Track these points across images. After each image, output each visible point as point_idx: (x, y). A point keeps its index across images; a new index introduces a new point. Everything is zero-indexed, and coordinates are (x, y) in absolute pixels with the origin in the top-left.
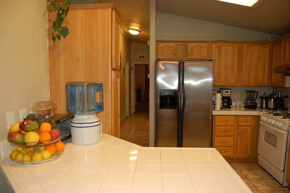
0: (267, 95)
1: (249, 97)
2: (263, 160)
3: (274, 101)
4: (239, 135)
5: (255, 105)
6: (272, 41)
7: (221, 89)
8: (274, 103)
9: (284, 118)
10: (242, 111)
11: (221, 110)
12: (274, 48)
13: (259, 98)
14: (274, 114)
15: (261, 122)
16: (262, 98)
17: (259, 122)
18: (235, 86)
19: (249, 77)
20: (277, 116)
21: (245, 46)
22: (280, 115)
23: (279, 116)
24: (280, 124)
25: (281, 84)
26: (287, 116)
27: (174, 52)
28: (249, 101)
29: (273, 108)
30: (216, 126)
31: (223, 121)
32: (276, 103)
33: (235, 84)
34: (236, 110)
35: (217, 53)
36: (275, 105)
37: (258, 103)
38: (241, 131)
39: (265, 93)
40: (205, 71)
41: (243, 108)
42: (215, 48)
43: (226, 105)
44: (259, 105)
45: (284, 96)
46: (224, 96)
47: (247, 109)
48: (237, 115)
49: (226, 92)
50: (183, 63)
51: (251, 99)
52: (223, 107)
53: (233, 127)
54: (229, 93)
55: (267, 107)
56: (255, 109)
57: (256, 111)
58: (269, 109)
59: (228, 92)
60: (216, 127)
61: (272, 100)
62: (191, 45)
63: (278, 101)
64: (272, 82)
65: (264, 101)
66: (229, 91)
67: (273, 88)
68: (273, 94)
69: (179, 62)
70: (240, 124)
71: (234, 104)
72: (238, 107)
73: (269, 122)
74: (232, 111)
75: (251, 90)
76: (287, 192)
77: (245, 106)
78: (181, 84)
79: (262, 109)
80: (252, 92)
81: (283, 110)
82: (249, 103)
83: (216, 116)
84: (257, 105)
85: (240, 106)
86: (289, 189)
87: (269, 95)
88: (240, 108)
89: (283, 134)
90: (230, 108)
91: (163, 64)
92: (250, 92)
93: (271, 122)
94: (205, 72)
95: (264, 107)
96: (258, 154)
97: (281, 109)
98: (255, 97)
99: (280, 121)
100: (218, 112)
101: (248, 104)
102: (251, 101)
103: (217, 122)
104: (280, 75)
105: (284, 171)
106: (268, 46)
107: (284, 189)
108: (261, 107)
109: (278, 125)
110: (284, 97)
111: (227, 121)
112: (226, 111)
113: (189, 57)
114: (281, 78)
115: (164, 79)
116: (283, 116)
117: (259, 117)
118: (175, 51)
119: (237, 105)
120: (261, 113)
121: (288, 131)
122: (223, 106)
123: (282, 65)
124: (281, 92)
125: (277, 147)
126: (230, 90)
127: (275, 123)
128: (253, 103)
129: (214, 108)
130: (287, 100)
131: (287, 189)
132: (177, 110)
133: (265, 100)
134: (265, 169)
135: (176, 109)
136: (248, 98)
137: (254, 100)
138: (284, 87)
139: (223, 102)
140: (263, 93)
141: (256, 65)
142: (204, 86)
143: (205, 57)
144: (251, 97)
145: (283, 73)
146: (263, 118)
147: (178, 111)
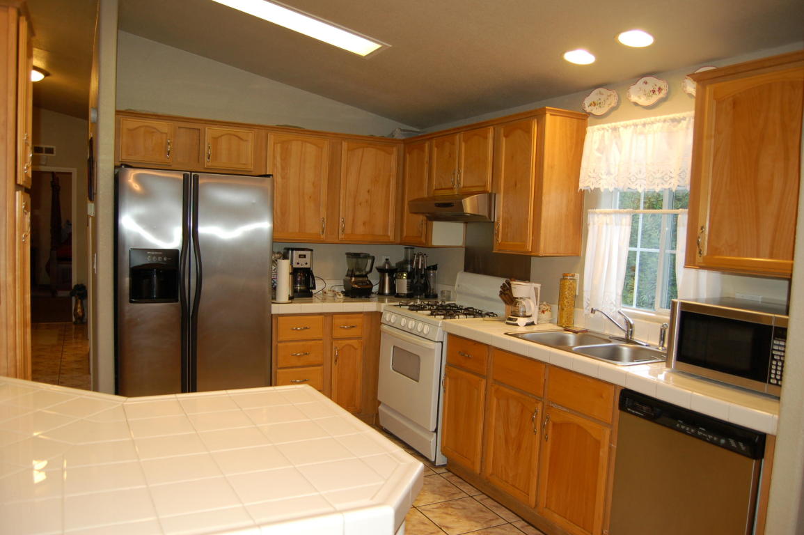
0: (393, 265)
1: (354, 270)
2: (390, 414)
3: (408, 278)
4: (336, 361)
5: (368, 287)
6: (403, 140)
7: (288, 249)
8: (408, 282)
9: (432, 314)
10: (340, 302)
11: (290, 301)
12: (408, 156)
13: (376, 271)
14: (410, 306)
15: (384, 327)
16: (382, 271)
17: (380, 327)
18: (323, 242)
19: (353, 220)
20: (417, 310)
21: (345, 145)
22: (423, 309)
23: (421, 312)
24: (426, 329)
25: (423, 239)
26: (438, 309)
27: (167, 147)
28: (353, 279)
29: (407, 294)
30: (281, 342)
31: (296, 329)
32: (412, 282)
33: (323, 237)
34: (324, 300)
35: (278, 159)
36: (410, 287)
37: (374, 282)
38: (338, 351)
39: (387, 260)
40: (254, 201)
41: (342, 296)
42: (274, 144)
43: (300, 289)
44: (375, 289)
45: (428, 265)
46: (295, 266)
47: (348, 298)
48: (329, 313)
49: (300, 256)
50: (196, 179)
51: (357, 273)
52: (296, 294)
53: (321, 342)
54: (308, 259)
55: (394, 294)
56: (369, 297)
57: (369, 301)
58: (398, 296)
59: (305, 256)
60: (279, 345)
61: (405, 275)
62: (210, 132)
63: (416, 277)
64: (405, 234)
65: (387, 278)
66: (308, 253)
67: (406, 248)
68: (406, 262)
69: (184, 175)
70: (337, 333)
71: (319, 285)
72: (330, 294)
73: (402, 324)
74: (315, 302)
75: (359, 252)
76: (444, 475)
77: (344, 290)
78: (190, 234)
79: (381, 297)
80: (360, 258)
81: (427, 297)
82: (356, 283)
83: (280, 318)
84: (371, 289)
85: (333, 291)
86: (447, 469)
87: (397, 264)
88: (335, 295)
89: (432, 351)
90: (311, 295)
91: (138, 179)
92: (357, 255)
93: (406, 325)
94: (253, 204)
95: (387, 291)
96: (380, 403)
97: (423, 296)
98: (368, 269)
99: (424, 322)
100: (283, 306)
101: (353, 286)
102: (361, 279)
103: (283, 333)
104: (421, 218)
105: (436, 431)
106: (395, 149)
107: (438, 471)
108: (381, 293)
109: (422, 331)
110: (429, 268)
111: (306, 328)
112: (303, 305)
113: (210, 164)
114: (422, 224)
115: (141, 220)
116: (429, 310)
117: (378, 315)
118: (169, 143)
119: (326, 290)
120: (383, 305)
121: (442, 342)
122: (295, 291)
123: (425, 195)
124: (423, 257)
125: (420, 381)
126: (310, 252)
127: (416, 326)
128: (362, 282)
129: (274, 298)
130: (434, 274)
131: (443, 470)
132: (179, 303)
133: (389, 275)
134: (396, 435)
135: (177, 301)
136: (352, 271)
137: (366, 276)
138: (430, 245)
139: (294, 282)
140: (384, 261)
141: (368, 192)
142: (249, 241)
143: (250, 167)
144: (359, 270)
145: (427, 215)
146: (387, 317)
147: (184, 309)
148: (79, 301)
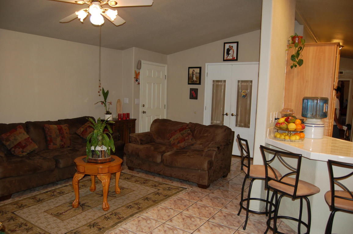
148: (348, 130)
